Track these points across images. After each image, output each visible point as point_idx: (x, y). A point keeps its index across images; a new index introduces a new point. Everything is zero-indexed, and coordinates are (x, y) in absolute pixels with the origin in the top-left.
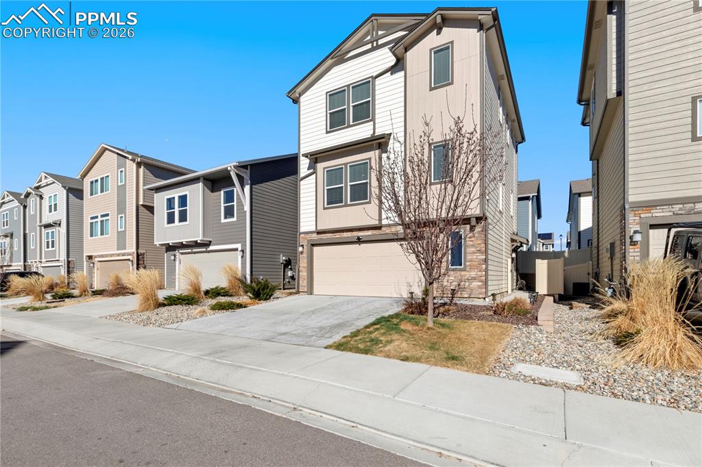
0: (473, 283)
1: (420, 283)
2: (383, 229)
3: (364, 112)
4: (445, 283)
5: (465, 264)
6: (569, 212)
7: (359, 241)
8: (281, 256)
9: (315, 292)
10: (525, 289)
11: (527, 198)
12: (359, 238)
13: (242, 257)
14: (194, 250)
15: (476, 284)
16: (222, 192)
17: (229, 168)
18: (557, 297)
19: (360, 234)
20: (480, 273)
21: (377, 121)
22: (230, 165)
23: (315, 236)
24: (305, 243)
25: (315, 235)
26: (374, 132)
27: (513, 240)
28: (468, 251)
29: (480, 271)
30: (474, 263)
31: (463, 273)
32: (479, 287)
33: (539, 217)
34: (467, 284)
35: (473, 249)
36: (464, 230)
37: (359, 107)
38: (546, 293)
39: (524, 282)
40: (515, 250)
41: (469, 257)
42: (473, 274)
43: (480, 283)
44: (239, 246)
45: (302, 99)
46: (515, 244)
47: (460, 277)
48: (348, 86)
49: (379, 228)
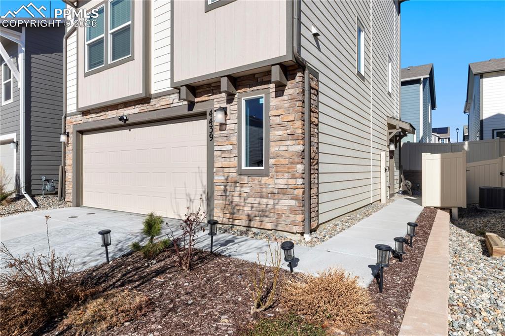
0: (282, 202)
2: (153, 102)
4: (236, 200)
5: (268, 162)
6: (467, 101)
7: (127, 124)
9: (86, 202)
10: (410, 192)
11: (417, 81)
12: (122, 119)
13: (17, 151)
15: (286, 203)
16: (3, 67)
18: (455, 211)
19: (126, 112)
20: (291, 181)
23: (80, 119)
24: (71, 131)
25: (80, 117)
27: (391, 127)
28: (272, 138)
29: (294, 177)
30: (283, 161)
31: (265, 180)
32: (292, 211)
33: (433, 107)
34: (271, 202)
35: (281, 133)
36: (265, 94)
38: (439, 205)
39: (410, 184)
40: (395, 140)
41: (274, 148)
42: (281, 182)
44: (14, 136)
46: (394, 132)
47: (258, 189)
49: (145, 100)
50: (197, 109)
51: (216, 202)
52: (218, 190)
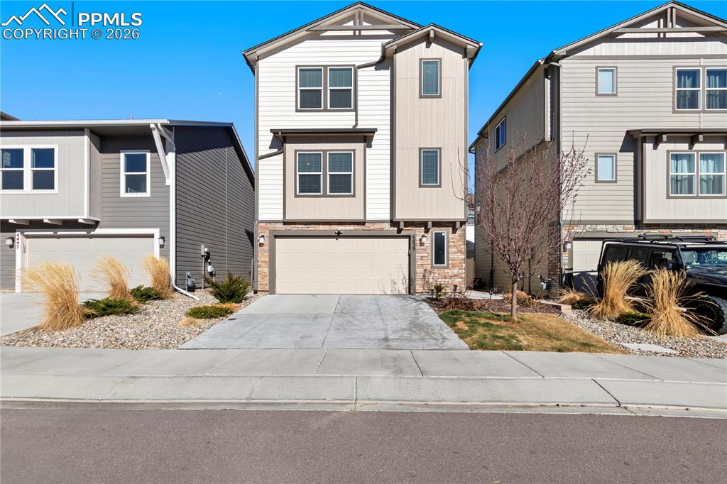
1: (404, 281)
2: (367, 225)
3: (344, 100)
4: (431, 280)
5: (448, 262)
7: (339, 235)
8: (203, 246)
9: (278, 290)
12: (339, 233)
13: (161, 246)
14: (59, 233)
16: (122, 155)
17: (152, 126)
19: (340, 228)
20: (461, 271)
21: (359, 113)
22: (156, 121)
23: (280, 227)
24: (267, 234)
25: (281, 225)
26: (357, 124)
28: (450, 251)
29: (461, 269)
30: (456, 262)
31: (446, 271)
32: (460, 283)
34: (450, 280)
35: (454, 250)
36: (447, 232)
37: (338, 92)
41: (451, 256)
42: (456, 271)
43: (461, 280)
44: (156, 232)
45: (261, 63)
47: (443, 274)
48: (325, 67)
49: (363, 223)
50: (403, 233)
51: (417, 282)
52: (419, 276)
